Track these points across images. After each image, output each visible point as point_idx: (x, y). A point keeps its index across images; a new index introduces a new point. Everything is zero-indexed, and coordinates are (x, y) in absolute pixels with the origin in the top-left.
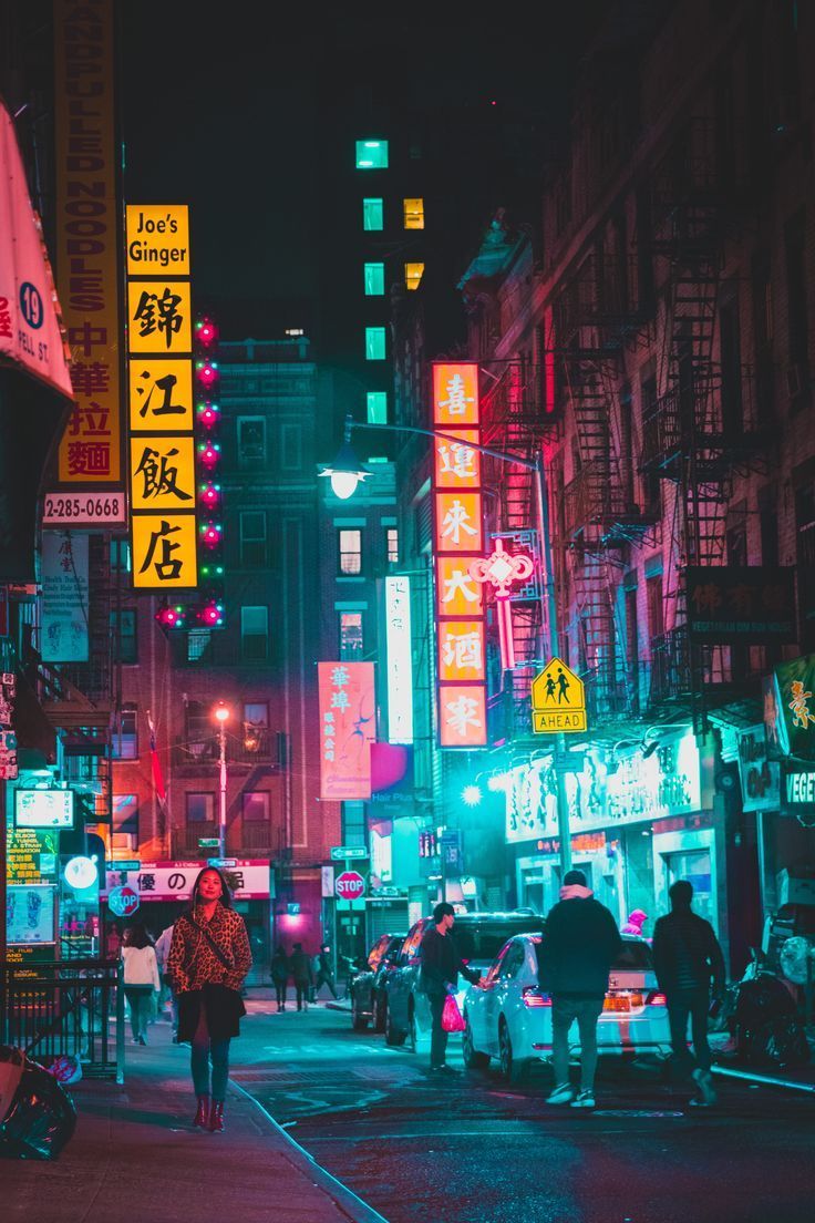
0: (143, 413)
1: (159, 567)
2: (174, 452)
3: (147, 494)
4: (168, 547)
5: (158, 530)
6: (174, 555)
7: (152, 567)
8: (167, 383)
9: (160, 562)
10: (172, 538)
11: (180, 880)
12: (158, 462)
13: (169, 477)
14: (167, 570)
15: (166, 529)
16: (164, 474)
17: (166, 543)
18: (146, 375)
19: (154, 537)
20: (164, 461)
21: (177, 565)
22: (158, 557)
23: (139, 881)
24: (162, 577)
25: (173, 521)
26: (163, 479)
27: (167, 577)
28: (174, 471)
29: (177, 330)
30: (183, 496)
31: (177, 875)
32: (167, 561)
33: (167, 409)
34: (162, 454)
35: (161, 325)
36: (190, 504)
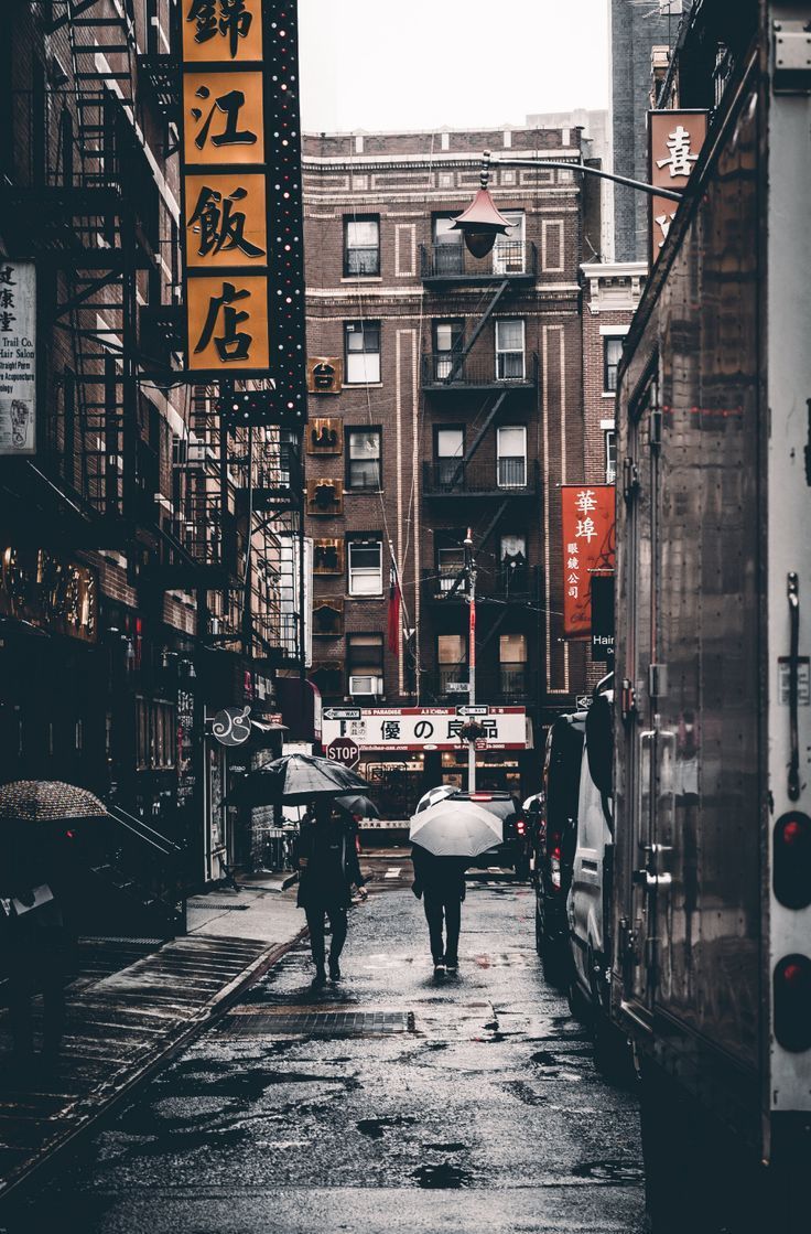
0: (201, 141)
1: (220, 344)
2: (241, 194)
3: (205, 249)
4: (234, 318)
5: (218, 295)
6: (240, 329)
7: (211, 345)
8: (233, 103)
9: (221, 336)
10: (239, 306)
11: (427, 727)
12: (219, 207)
13: (234, 227)
14: (231, 349)
15: (230, 294)
16: (227, 222)
17: (229, 312)
18: (204, 92)
19: (215, 304)
20: (228, 204)
21: (245, 341)
22: (219, 331)
23: (382, 729)
24: (225, 356)
25: (239, 284)
26: (226, 228)
27: (232, 357)
28: (240, 218)
29: (245, 31)
30: (253, 251)
31: (424, 723)
32: (230, 335)
33: (231, 137)
34: (225, 196)
35: (223, 26)
36: (262, 262)
